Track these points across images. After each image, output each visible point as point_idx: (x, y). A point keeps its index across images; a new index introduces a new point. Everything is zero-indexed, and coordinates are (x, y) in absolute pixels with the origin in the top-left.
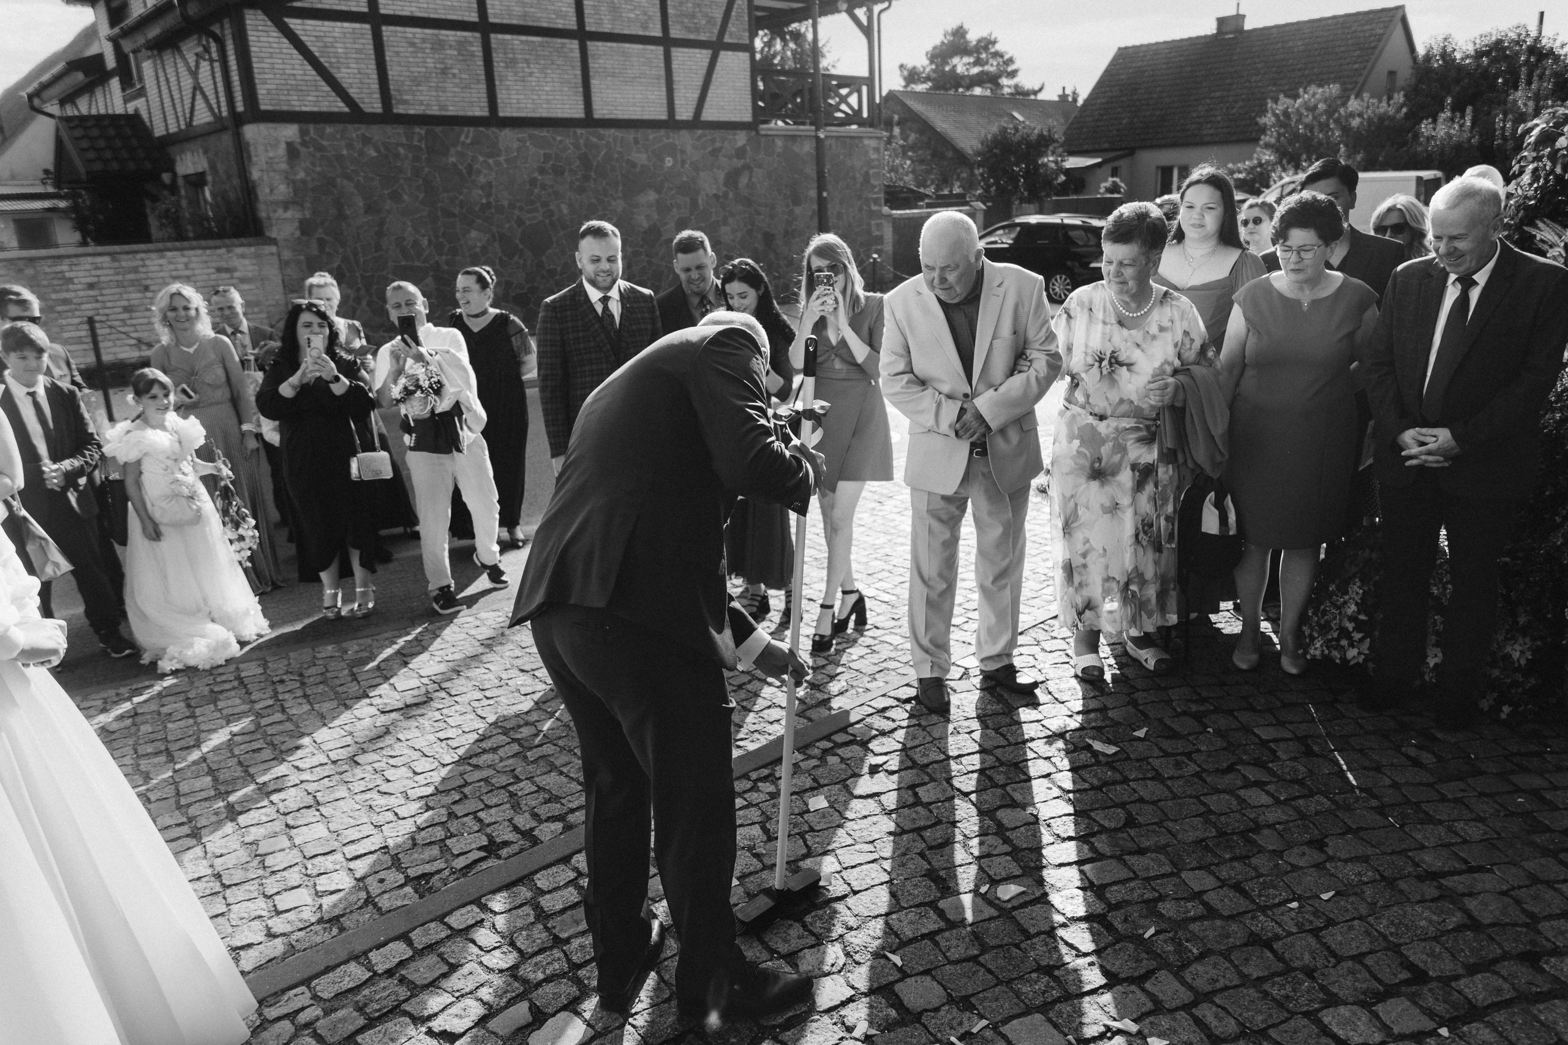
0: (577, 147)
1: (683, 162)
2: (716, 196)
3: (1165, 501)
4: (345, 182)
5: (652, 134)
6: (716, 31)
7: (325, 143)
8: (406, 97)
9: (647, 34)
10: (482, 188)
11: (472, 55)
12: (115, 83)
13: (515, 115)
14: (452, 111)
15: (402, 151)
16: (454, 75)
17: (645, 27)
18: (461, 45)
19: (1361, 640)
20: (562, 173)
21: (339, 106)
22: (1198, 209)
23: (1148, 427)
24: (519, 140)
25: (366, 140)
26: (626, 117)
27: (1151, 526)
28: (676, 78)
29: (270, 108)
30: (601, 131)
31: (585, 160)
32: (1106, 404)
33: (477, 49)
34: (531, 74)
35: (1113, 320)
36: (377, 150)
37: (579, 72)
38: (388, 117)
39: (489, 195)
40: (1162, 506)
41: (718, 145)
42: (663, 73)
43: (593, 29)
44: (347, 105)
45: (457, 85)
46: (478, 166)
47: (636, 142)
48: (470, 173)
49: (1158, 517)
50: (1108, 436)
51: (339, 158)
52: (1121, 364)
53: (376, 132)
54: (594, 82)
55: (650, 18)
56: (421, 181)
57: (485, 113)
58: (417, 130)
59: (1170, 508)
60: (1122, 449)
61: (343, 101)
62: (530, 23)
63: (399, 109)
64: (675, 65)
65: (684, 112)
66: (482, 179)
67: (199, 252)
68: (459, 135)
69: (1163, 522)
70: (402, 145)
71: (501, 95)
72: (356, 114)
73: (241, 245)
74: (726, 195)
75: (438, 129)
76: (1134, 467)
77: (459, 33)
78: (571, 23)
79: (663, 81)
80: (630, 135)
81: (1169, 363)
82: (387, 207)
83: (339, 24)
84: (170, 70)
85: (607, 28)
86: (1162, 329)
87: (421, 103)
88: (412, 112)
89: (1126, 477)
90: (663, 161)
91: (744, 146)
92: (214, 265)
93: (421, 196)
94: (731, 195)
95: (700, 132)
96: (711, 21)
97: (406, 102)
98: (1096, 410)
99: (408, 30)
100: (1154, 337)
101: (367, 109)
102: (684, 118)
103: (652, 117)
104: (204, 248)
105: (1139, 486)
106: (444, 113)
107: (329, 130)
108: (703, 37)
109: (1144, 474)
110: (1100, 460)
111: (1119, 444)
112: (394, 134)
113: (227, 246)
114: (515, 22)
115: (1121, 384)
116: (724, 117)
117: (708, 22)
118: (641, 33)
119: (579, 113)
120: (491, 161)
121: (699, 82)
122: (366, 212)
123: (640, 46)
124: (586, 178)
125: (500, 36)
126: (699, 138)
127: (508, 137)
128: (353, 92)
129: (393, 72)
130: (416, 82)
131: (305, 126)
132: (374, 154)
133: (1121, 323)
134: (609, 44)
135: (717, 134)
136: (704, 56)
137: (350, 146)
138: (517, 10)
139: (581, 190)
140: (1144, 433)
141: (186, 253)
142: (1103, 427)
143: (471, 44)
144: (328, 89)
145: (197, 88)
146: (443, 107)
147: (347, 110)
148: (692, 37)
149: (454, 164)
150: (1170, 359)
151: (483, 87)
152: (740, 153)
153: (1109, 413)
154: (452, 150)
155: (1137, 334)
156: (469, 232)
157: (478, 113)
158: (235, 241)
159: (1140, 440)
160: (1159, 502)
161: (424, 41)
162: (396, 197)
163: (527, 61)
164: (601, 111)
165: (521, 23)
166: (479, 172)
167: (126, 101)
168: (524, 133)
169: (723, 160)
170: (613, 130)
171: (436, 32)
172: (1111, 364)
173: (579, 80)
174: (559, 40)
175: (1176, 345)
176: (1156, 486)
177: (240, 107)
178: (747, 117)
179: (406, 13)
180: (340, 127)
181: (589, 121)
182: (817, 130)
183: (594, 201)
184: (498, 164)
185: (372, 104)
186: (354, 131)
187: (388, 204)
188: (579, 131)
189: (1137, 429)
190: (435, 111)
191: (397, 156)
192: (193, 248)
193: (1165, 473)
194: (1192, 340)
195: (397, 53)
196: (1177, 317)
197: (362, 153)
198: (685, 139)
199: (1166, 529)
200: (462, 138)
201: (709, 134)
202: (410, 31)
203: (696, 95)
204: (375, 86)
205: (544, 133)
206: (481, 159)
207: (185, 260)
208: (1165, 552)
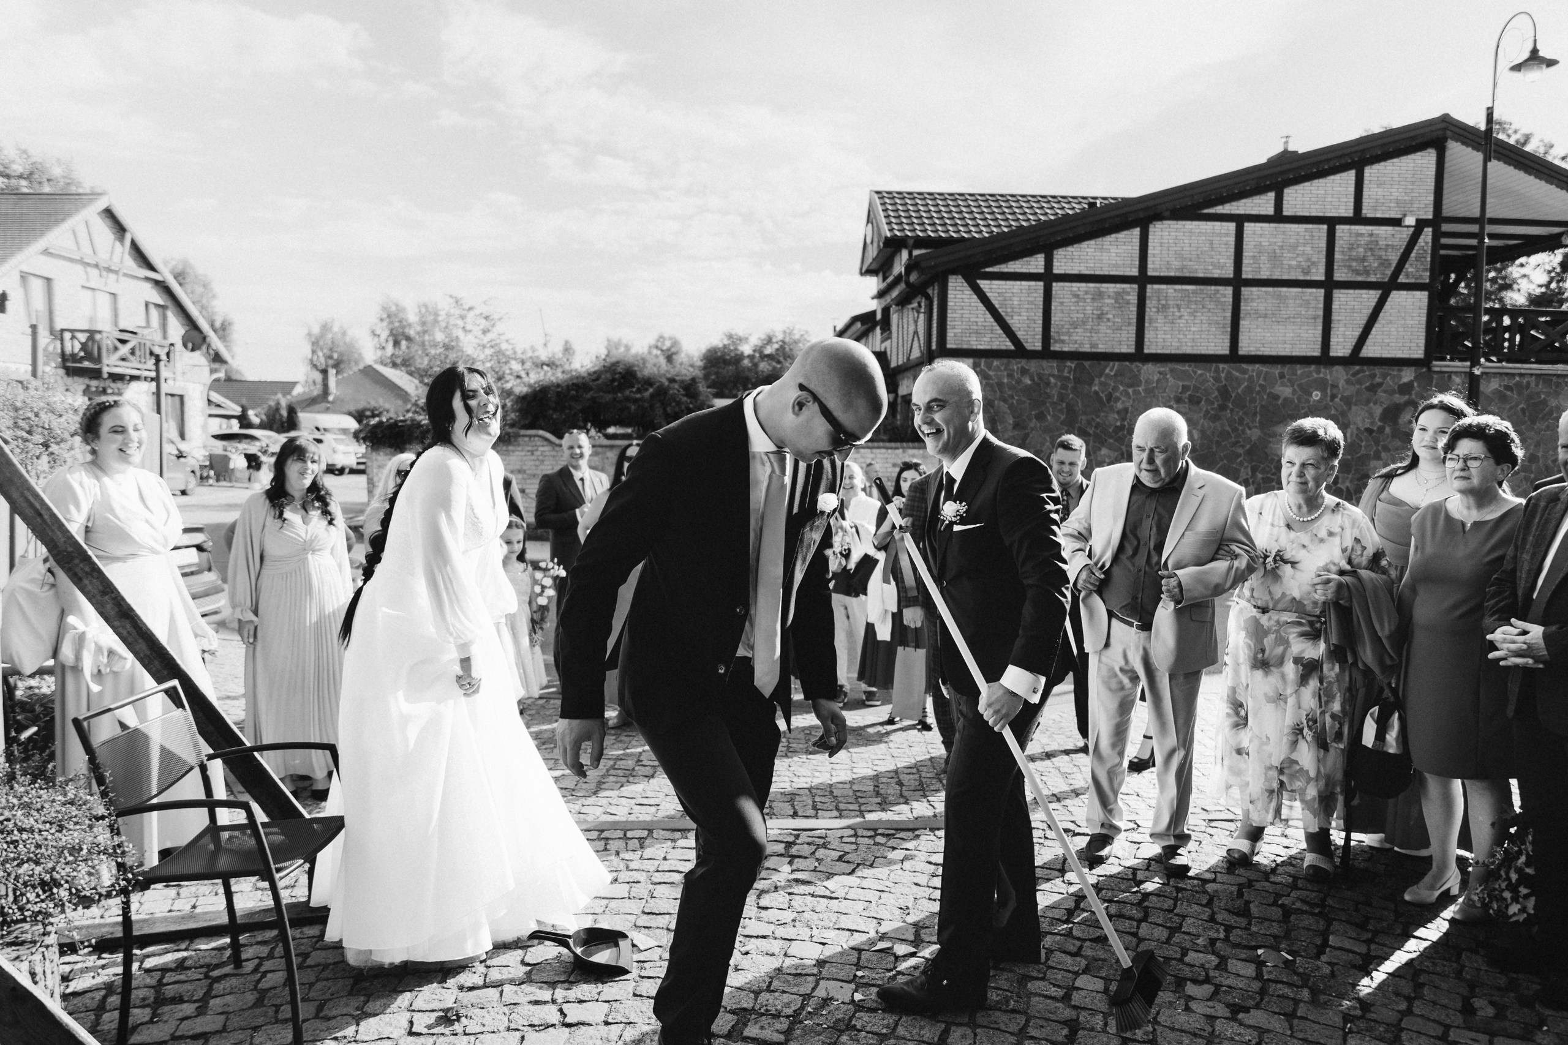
0: (1217, 379)
1: (1333, 397)
2: (1369, 431)
3: (1330, 698)
4: (1002, 403)
5: (1300, 370)
6: (1389, 272)
7: (991, 373)
8: (1062, 338)
9: (1308, 278)
10: (1118, 412)
11: (1128, 303)
12: (878, 330)
13: (1159, 351)
14: (1102, 348)
15: (1052, 380)
16: (1108, 320)
17: (1306, 272)
18: (1118, 295)
19: (1526, 897)
20: (1199, 403)
21: (1009, 345)
22: (1430, 432)
23: (1311, 624)
24: (1160, 373)
25: (1024, 371)
26: (1274, 353)
27: (1315, 722)
28: (1335, 317)
29: (954, 346)
30: (1244, 366)
31: (1224, 393)
32: (1268, 598)
33: (1133, 298)
34: (1180, 317)
35: (1282, 523)
36: (1032, 379)
37: (1229, 314)
38: (1046, 353)
39: (1124, 419)
40: (1327, 703)
41: (1378, 380)
42: (1321, 313)
43: (1250, 276)
44: (1014, 344)
45: (1109, 328)
46: (1118, 394)
47: (1282, 376)
48: (1109, 400)
49: (1323, 713)
50: (1269, 629)
51: (1000, 385)
52: (1286, 562)
53: (1033, 365)
54: (1244, 324)
55: (1313, 263)
56: (1064, 405)
57: (1132, 350)
58: (1069, 364)
59: (1336, 707)
60: (1286, 643)
61: (1011, 341)
62: (1187, 275)
63: (1055, 347)
64: (1335, 306)
65: (1341, 347)
66: (1119, 406)
67: (883, 451)
68: (1106, 367)
69: (1328, 719)
70: (1053, 376)
71: (1149, 335)
72: (1020, 351)
73: (914, 448)
74: (1381, 430)
75: (1087, 364)
76: (1297, 660)
77: (1118, 286)
78: (1229, 273)
79: (1320, 320)
80: (1276, 370)
81: (1334, 564)
82: (1032, 425)
83: (1018, 283)
84: (905, 320)
85: (1264, 274)
86: (1331, 534)
87: (1076, 342)
88: (1066, 349)
89: (1290, 669)
90: (1310, 395)
91: (1411, 382)
92: (892, 461)
93: (1063, 417)
94: (1388, 430)
95: (1357, 368)
96: (1384, 263)
97: (1063, 342)
98: (1259, 604)
99: (1074, 284)
100: (1322, 541)
101: (1029, 346)
102: (1340, 354)
103: (1303, 354)
104: (887, 448)
105: (1303, 680)
106: (1094, 350)
107: (996, 363)
108: (1372, 278)
109: (1309, 669)
110: (1263, 651)
111: (1282, 638)
112: (1049, 367)
113: (903, 448)
114: (1172, 274)
115: (1285, 580)
116: (1386, 354)
117: (1381, 264)
118: (1301, 278)
119: (1223, 349)
120: (1130, 391)
121: (1362, 320)
122: (1014, 428)
123: (1299, 290)
124: (1222, 408)
125: (1156, 286)
126: (1354, 375)
127: (1149, 371)
128: (1020, 334)
129: (1055, 318)
130: (1074, 325)
131: (977, 360)
132: (1029, 382)
133: (1289, 526)
134: (1264, 289)
135: (1378, 371)
136: (1371, 297)
137: (1010, 376)
138: (1176, 264)
139: (1215, 418)
140: (1307, 628)
141: (874, 451)
142: (1264, 620)
143: (1128, 294)
144: (1001, 332)
145: (916, 333)
146: (1092, 345)
147: (1013, 348)
148: (1359, 279)
149: (1096, 392)
150: (1336, 561)
151: (1133, 329)
152: (1406, 388)
153: (1271, 606)
154: (1097, 381)
155: (1303, 537)
156: (1100, 449)
157: (1125, 349)
158: (910, 444)
159: (1303, 634)
160: (1323, 699)
161: (1086, 293)
162: (1041, 417)
163: (1179, 307)
164: (1246, 347)
165: (1178, 274)
166: (1117, 399)
167: (882, 342)
168: (1165, 368)
169: (1381, 395)
170: (1257, 366)
171: (1098, 285)
172: (1275, 561)
173: (1229, 321)
174: (1213, 288)
175: (1344, 551)
176: (1321, 682)
177: (934, 347)
178: (1419, 353)
179: (1075, 272)
180: (1005, 361)
181: (1234, 356)
182: (1472, 366)
183: (1228, 428)
184: (1136, 393)
185: (1034, 343)
186: (1016, 365)
187: (1033, 423)
188: (1221, 366)
189: (1300, 624)
190: (1086, 348)
191: (1048, 384)
192: (879, 448)
193: (1331, 671)
194: (1364, 548)
195: (1062, 303)
196: (1347, 524)
197: (1019, 382)
198: (1339, 374)
199: (1332, 727)
200: (1107, 371)
201: (1367, 371)
202: (1076, 286)
203: (1357, 333)
204: (1039, 330)
205: (1186, 367)
206: (1121, 388)
207: (872, 456)
208: (1332, 751)
